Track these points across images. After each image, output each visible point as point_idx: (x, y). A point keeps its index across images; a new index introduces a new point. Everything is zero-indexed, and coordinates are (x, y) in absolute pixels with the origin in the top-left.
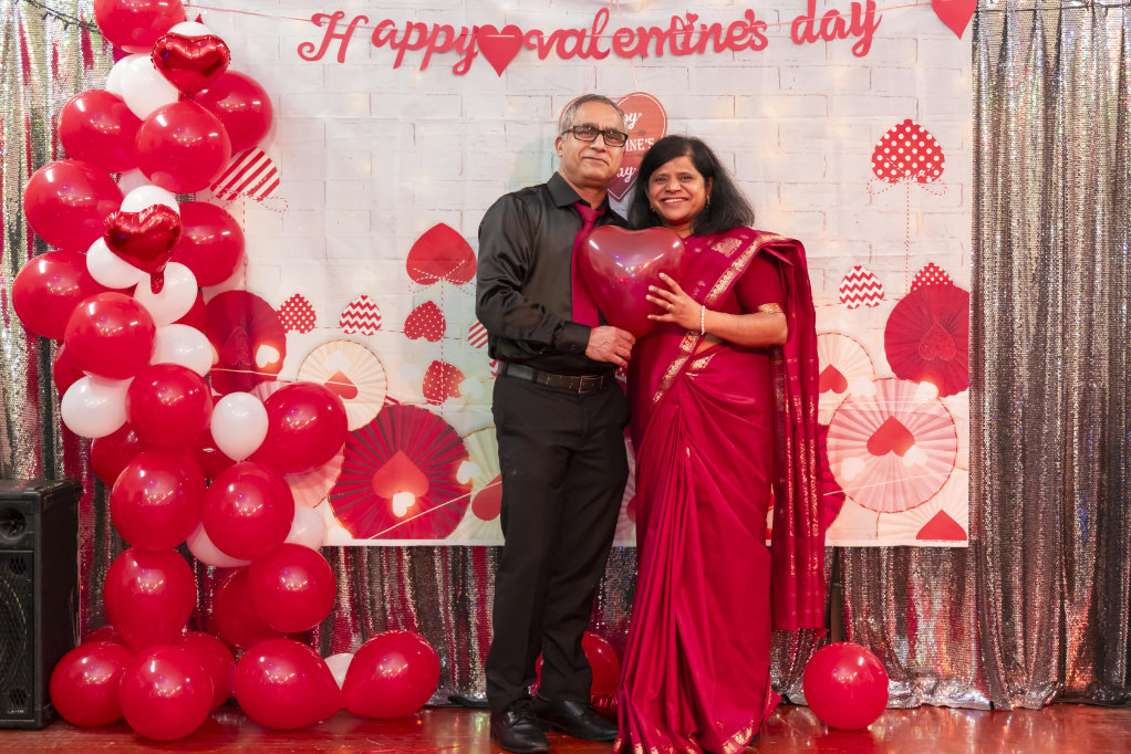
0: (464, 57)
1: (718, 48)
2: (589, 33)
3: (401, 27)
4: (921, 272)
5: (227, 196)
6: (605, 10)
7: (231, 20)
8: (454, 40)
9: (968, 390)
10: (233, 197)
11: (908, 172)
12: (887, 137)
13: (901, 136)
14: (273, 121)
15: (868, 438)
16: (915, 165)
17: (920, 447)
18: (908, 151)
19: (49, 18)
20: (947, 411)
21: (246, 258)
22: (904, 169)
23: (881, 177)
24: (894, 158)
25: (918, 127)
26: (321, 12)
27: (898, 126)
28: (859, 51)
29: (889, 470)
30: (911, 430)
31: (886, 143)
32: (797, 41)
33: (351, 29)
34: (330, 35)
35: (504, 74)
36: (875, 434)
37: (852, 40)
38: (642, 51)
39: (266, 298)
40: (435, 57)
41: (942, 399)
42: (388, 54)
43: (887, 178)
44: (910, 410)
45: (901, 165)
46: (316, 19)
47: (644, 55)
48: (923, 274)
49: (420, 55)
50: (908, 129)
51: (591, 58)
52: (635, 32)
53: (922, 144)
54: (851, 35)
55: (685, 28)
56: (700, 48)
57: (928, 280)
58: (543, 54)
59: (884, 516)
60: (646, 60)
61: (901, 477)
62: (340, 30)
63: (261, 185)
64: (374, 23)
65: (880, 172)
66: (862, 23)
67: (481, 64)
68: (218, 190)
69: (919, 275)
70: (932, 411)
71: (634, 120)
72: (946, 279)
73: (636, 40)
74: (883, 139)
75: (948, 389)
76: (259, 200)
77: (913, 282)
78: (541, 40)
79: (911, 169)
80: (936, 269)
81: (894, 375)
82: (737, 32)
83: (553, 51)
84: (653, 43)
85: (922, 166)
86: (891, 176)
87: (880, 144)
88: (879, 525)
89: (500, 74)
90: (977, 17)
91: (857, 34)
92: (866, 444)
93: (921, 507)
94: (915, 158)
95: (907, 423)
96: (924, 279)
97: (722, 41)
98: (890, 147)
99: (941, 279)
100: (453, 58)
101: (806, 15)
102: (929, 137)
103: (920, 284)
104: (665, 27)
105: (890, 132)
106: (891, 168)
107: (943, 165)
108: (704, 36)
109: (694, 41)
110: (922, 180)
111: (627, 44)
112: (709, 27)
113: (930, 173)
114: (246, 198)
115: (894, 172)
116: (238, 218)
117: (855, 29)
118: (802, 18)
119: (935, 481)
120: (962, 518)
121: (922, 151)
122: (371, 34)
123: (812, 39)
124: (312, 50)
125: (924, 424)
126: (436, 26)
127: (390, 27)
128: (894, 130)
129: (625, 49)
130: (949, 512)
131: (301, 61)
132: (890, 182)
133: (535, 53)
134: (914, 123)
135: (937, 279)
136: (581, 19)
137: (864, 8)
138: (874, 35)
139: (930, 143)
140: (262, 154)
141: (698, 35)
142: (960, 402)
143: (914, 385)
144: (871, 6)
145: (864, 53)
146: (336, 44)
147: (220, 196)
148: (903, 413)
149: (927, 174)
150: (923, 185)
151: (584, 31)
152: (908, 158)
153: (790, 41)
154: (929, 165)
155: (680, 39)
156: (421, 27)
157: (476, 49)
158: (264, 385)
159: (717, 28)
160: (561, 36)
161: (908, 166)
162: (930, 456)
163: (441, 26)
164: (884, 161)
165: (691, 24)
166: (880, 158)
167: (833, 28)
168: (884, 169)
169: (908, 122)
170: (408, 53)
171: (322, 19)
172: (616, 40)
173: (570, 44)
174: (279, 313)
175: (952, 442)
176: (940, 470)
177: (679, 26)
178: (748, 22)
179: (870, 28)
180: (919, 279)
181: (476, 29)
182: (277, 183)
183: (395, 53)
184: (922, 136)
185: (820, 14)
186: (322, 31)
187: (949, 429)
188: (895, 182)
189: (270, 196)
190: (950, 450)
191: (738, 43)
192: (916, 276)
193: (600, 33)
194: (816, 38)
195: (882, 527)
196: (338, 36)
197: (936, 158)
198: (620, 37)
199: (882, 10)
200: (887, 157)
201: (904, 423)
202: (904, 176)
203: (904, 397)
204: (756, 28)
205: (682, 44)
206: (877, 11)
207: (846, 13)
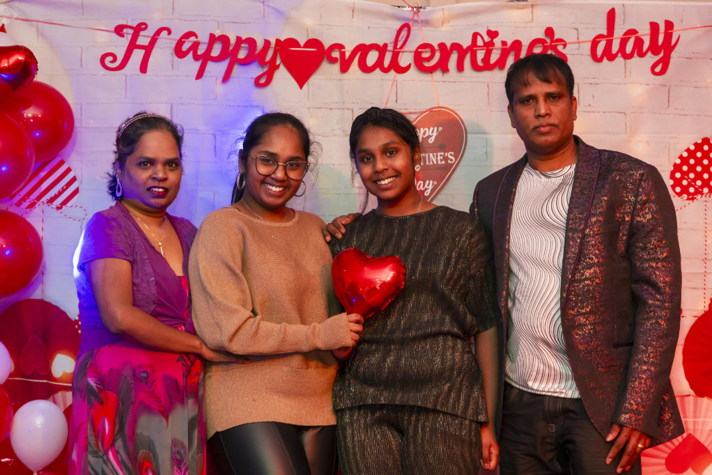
0: (266, 69)
2: (390, 47)
3: (204, 38)
5: (27, 204)
6: (407, 26)
7: (34, 29)
8: (257, 52)
10: (32, 206)
11: (706, 190)
12: (685, 155)
13: (699, 155)
14: (75, 130)
15: (666, 455)
18: (705, 169)
21: (44, 267)
22: (702, 187)
23: (679, 194)
24: (692, 176)
26: (125, 24)
27: (696, 144)
28: (658, 69)
30: (706, 445)
31: (684, 161)
32: (596, 59)
33: (154, 40)
34: (132, 46)
35: (305, 86)
36: (673, 451)
37: (651, 59)
38: (443, 66)
39: (62, 308)
40: (237, 69)
42: (190, 65)
43: (685, 196)
44: (708, 428)
45: (699, 183)
46: (119, 30)
47: (445, 70)
49: (221, 67)
50: (706, 148)
51: (392, 72)
52: (436, 48)
54: (649, 54)
55: (486, 44)
56: (501, 64)
58: (345, 68)
60: (446, 75)
62: (143, 40)
63: (60, 193)
64: (177, 35)
65: (678, 189)
66: (660, 43)
67: (283, 76)
68: (18, 198)
71: (435, 134)
73: (438, 55)
74: (681, 157)
76: (58, 208)
77: (711, 300)
78: (343, 54)
81: (692, 392)
82: (537, 49)
83: (355, 65)
84: (454, 57)
86: (689, 194)
87: (678, 161)
89: (301, 87)
91: (656, 53)
92: (664, 461)
95: (706, 441)
98: (688, 165)
100: (255, 70)
101: (605, 33)
104: (466, 43)
105: (688, 150)
106: (689, 185)
108: (505, 54)
109: (494, 57)
111: (428, 59)
112: (509, 44)
114: (46, 207)
115: (692, 190)
116: (38, 227)
117: (654, 48)
118: (601, 36)
122: (174, 45)
123: (612, 57)
124: (115, 59)
126: (239, 39)
127: (193, 39)
128: (692, 148)
129: (427, 64)
131: (104, 71)
132: (688, 199)
133: (337, 67)
134: (711, 142)
136: (383, 34)
137: (662, 28)
138: (673, 55)
140: (62, 163)
141: (499, 52)
144: (669, 25)
145: (663, 72)
146: (138, 55)
147: (19, 204)
148: (702, 430)
151: (386, 45)
152: (705, 176)
153: (590, 58)
155: (480, 55)
156: (224, 39)
157: (278, 61)
158: (59, 395)
159: (517, 45)
160: (363, 49)
161: (705, 184)
163: (243, 38)
164: (682, 178)
165: (492, 40)
166: (678, 175)
167: (633, 46)
168: (682, 186)
169: (706, 141)
170: (210, 65)
171: (125, 31)
172: (417, 55)
173: (372, 58)
174: (76, 322)
177: (480, 42)
178: (548, 40)
179: (668, 47)
181: (278, 41)
182: (76, 191)
183: (198, 64)
185: (619, 32)
186: (124, 42)
188: (693, 199)
189: (69, 204)
193: (401, 47)
194: (615, 56)
196: (141, 47)
198: (421, 52)
199: (679, 30)
200: (684, 174)
201: (702, 441)
202: (702, 194)
203: (702, 415)
204: (556, 45)
205: (483, 60)
206: (675, 31)
207: (645, 32)
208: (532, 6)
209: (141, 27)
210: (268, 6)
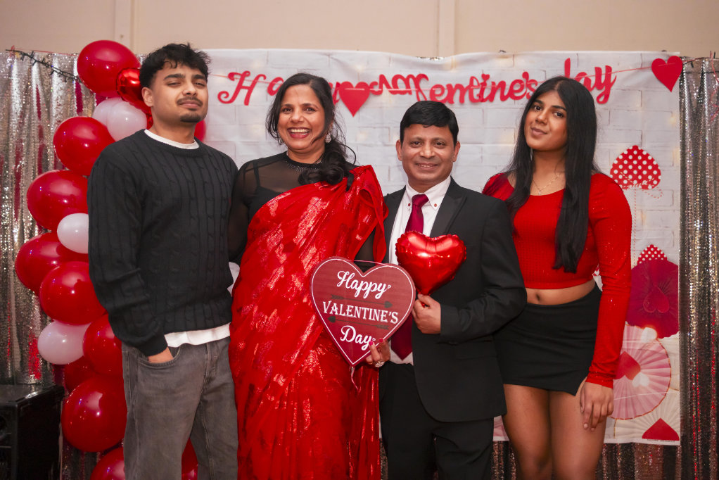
1: (503, 98)
4: (644, 251)
9: (678, 334)
11: (635, 182)
12: (621, 157)
13: (631, 157)
16: (640, 177)
17: (645, 373)
18: (635, 167)
19: (55, 74)
20: (664, 348)
22: (633, 180)
24: (625, 172)
25: (642, 151)
26: (234, 71)
27: (628, 150)
28: (601, 99)
29: (623, 389)
30: (636, 360)
31: (621, 162)
33: (254, 83)
34: (240, 87)
35: (357, 115)
37: (596, 92)
38: (450, 100)
41: (660, 340)
44: (638, 348)
45: (630, 177)
46: (231, 76)
47: (452, 102)
48: (646, 252)
50: (635, 152)
52: (445, 87)
53: (645, 163)
54: (595, 89)
55: (480, 85)
56: (491, 98)
57: (650, 256)
59: (619, 421)
60: (453, 105)
61: (631, 395)
62: (247, 83)
64: (270, 80)
66: (603, 81)
67: (341, 107)
69: (643, 253)
70: (653, 348)
72: (662, 256)
73: (446, 92)
74: (618, 159)
75: (663, 332)
77: (639, 258)
79: (637, 179)
80: (655, 249)
82: (516, 88)
84: (457, 94)
85: (645, 177)
86: (623, 185)
87: (616, 162)
88: (616, 428)
89: (354, 115)
90: (683, 76)
91: (599, 88)
93: (646, 415)
94: (640, 172)
96: (647, 256)
97: (506, 93)
98: (623, 164)
99: (659, 256)
102: (650, 158)
103: (644, 259)
104: (466, 84)
105: (623, 154)
106: (624, 178)
107: (660, 177)
108: (494, 90)
109: (487, 93)
110: (645, 187)
111: (440, 96)
112: (497, 84)
113: (651, 183)
115: (625, 182)
117: (598, 85)
119: (654, 397)
120: (675, 424)
121: (645, 167)
122: (267, 87)
124: (228, 95)
125: (647, 357)
128: (626, 152)
130: (666, 421)
131: (220, 103)
134: (640, 149)
135: (656, 256)
137: (604, 71)
138: (613, 89)
139: (650, 162)
141: (490, 89)
142: (673, 343)
143: (640, 330)
144: (609, 69)
145: (605, 101)
146: (243, 93)
148: (633, 349)
149: (649, 183)
150: (645, 191)
152: (635, 172)
154: (650, 177)
155: (476, 92)
157: (338, 97)
159: (502, 84)
161: (635, 177)
162: (651, 380)
164: (619, 174)
165: (485, 82)
166: (616, 172)
168: (618, 179)
169: (635, 148)
171: (235, 76)
172: (432, 93)
175: (666, 370)
176: (659, 390)
177: (475, 83)
178: (524, 80)
179: (609, 84)
180: (643, 256)
181: (338, 84)
184: (645, 157)
185: (573, 73)
186: (236, 83)
187: (665, 361)
188: (626, 188)
190: (667, 376)
191: (517, 95)
192: (641, 254)
195: (618, 430)
196: (245, 88)
197: (655, 172)
198: (434, 91)
199: (616, 72)
200: (620, 171)
201: (633, 357)
202: (632, 184)
203: (633, 338)
204: (530, 85)
205: (478, 95)
206: (614, 73)
207: (591, 74)
208: (514, 56)
209: (246, 74)
210: (332, 58)
